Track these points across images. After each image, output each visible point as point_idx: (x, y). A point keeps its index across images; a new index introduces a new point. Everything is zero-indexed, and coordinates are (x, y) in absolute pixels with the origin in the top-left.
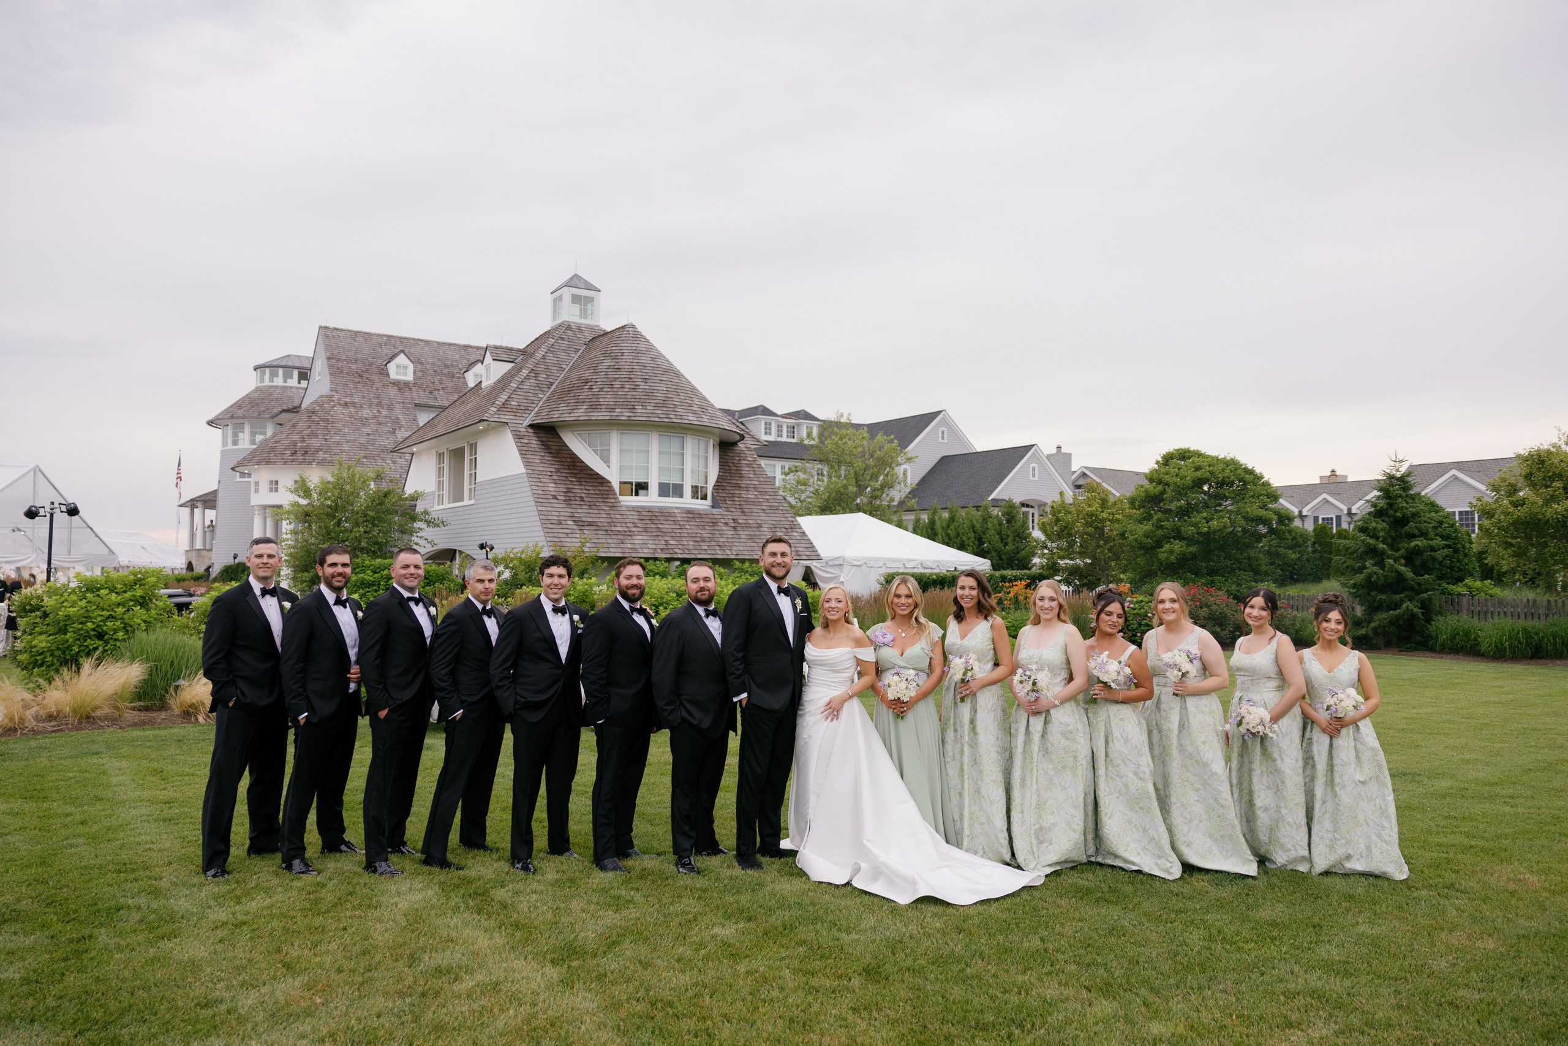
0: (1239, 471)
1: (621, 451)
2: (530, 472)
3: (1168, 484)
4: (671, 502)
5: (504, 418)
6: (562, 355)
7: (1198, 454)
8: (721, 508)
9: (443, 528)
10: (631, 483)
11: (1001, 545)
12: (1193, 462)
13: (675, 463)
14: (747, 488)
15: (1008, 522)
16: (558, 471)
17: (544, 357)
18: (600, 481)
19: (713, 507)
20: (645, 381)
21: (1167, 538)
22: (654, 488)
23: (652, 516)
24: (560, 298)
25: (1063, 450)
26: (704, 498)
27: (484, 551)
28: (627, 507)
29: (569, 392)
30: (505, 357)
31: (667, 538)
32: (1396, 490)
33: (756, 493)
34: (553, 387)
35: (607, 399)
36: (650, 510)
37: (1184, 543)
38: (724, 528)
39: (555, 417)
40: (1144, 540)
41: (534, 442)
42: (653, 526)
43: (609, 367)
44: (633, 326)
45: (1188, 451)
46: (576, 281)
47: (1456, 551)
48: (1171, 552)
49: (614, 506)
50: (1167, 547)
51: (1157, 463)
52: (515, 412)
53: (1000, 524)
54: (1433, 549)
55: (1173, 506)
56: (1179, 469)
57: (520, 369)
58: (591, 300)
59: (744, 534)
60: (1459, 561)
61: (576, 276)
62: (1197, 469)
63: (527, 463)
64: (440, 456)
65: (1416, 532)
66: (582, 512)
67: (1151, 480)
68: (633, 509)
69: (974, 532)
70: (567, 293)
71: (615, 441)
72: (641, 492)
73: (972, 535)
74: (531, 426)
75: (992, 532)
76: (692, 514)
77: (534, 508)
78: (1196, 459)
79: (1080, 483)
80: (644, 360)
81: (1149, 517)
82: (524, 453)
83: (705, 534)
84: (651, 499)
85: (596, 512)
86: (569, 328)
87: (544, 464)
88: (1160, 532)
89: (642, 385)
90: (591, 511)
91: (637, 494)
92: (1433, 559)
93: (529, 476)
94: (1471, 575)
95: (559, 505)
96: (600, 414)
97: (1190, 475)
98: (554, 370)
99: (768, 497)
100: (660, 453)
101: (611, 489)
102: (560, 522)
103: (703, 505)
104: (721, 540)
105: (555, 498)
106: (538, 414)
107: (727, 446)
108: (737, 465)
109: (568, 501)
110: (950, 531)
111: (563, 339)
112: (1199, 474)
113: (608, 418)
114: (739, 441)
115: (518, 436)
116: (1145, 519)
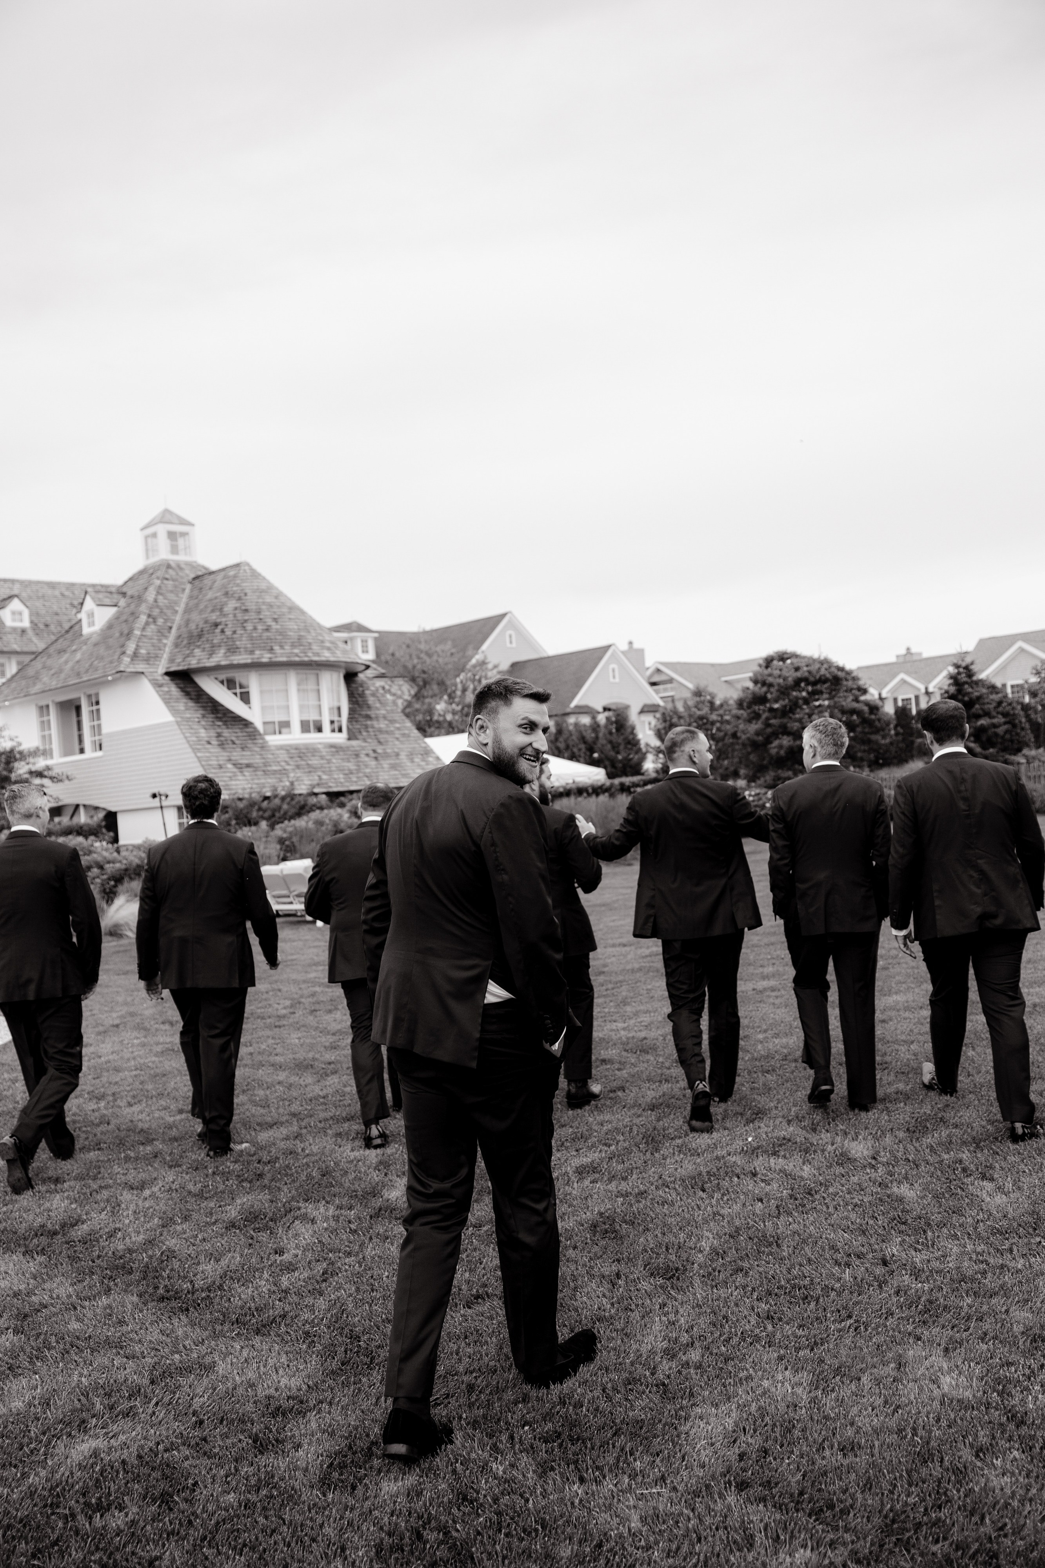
0: (833, 669)
1: (262, 692)
2: (179, 719)
3: (771, 685)
4: (313, 737)
5: (140, 667)
6: (172, 596)
7: (794, 655)
8: (357, 739)
9: (67, 782)
10: (274, 723)
11: (612, 753)
12: (792, 663)
13: (313, 702)
14: (377, 718)
15: (618, 730)
16: (204, 716)
17: (156, 601)
18: (245, 723)
19: (349, 739)
20: (275, 620)
21: (775, 735)
22: (296, 726)
23: (300, 753)
24: (154, 535)
25: (636, 646)
26: (340, 730)
27: (157, 799)
28: (276, 746)
29: (200, 636)
30: (107, 601)
31: (320, 773)
32: (963, 678)
33: (386, 722)
34: (174, 631)
35: (243, 642)
36: (297, 748)
37: (790, 738)
38: (367, 759)
39: (193, 663)
40: (756, 738)
41: (173, 689)
42: (303, 763)
43: (236, 609)
44: (248, 564)
45: (786, 653)
46: (166, 517)
47: (1014, 726)
48: (780, 747)
49: (264, 747)
50: (776, 743)
51: (760, 666)
52: (147, 660)
53: (611, 733)
54: (995, 726)
55: (776, 706)
56: (781, 670)
57: (134, 615)
58: (184, 534)
59: (386, 764)
60: (1017, 734)
61: (167, 511)
62: (797, 669)
63: (174, 711)
64: (43, 710)
65: (981, 712)
66: (237, 755)
67: (756, 682)
68: (281, 748)
69: (585, 742)
70: (162, 530)
71: (254, 683)
72: (284, 730)
73: (583, 746)
74: (168, 674)
75: (604, 742)
76: (336, 748)
77: (193, 755)
78: (795, 660)
79: (655, 679)
80: (269, 599)
81: (757, 716)
82: (167, 702)
83: (351, 766)
84: (295, 736)
85: (249, 753)
86: (169, 566)
87: (192, 712)
88: (769, 730)
89: (275, 626)
90: (244, 753)
91: (280, 733)
92: (996, 735)
93: (177, 722)
94: (1028, 746)
95: (215, 750)
96: (240, 657)
97: (792, 675)
98: (169, 612)
99: (397, 725)
100: (299, 690)
101: (256, 730)
102: (221, 767)
103: (340, 738)
104: (368, 770)
105: (209, 743)
106: (171, 661)
107: (350, 677)
108: (362, 695)
109: (222, 745)
110: (559, 744)
111: (167, 579)
112: (799, 674)
113: (249, 661)
114: (360, 672)
115: (157, 685)
116: (753, 718)
